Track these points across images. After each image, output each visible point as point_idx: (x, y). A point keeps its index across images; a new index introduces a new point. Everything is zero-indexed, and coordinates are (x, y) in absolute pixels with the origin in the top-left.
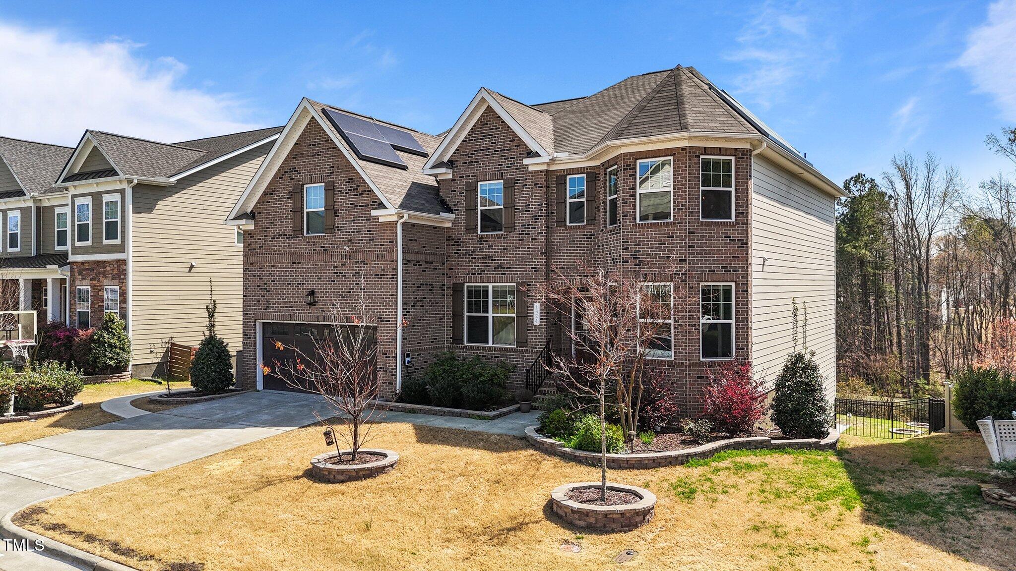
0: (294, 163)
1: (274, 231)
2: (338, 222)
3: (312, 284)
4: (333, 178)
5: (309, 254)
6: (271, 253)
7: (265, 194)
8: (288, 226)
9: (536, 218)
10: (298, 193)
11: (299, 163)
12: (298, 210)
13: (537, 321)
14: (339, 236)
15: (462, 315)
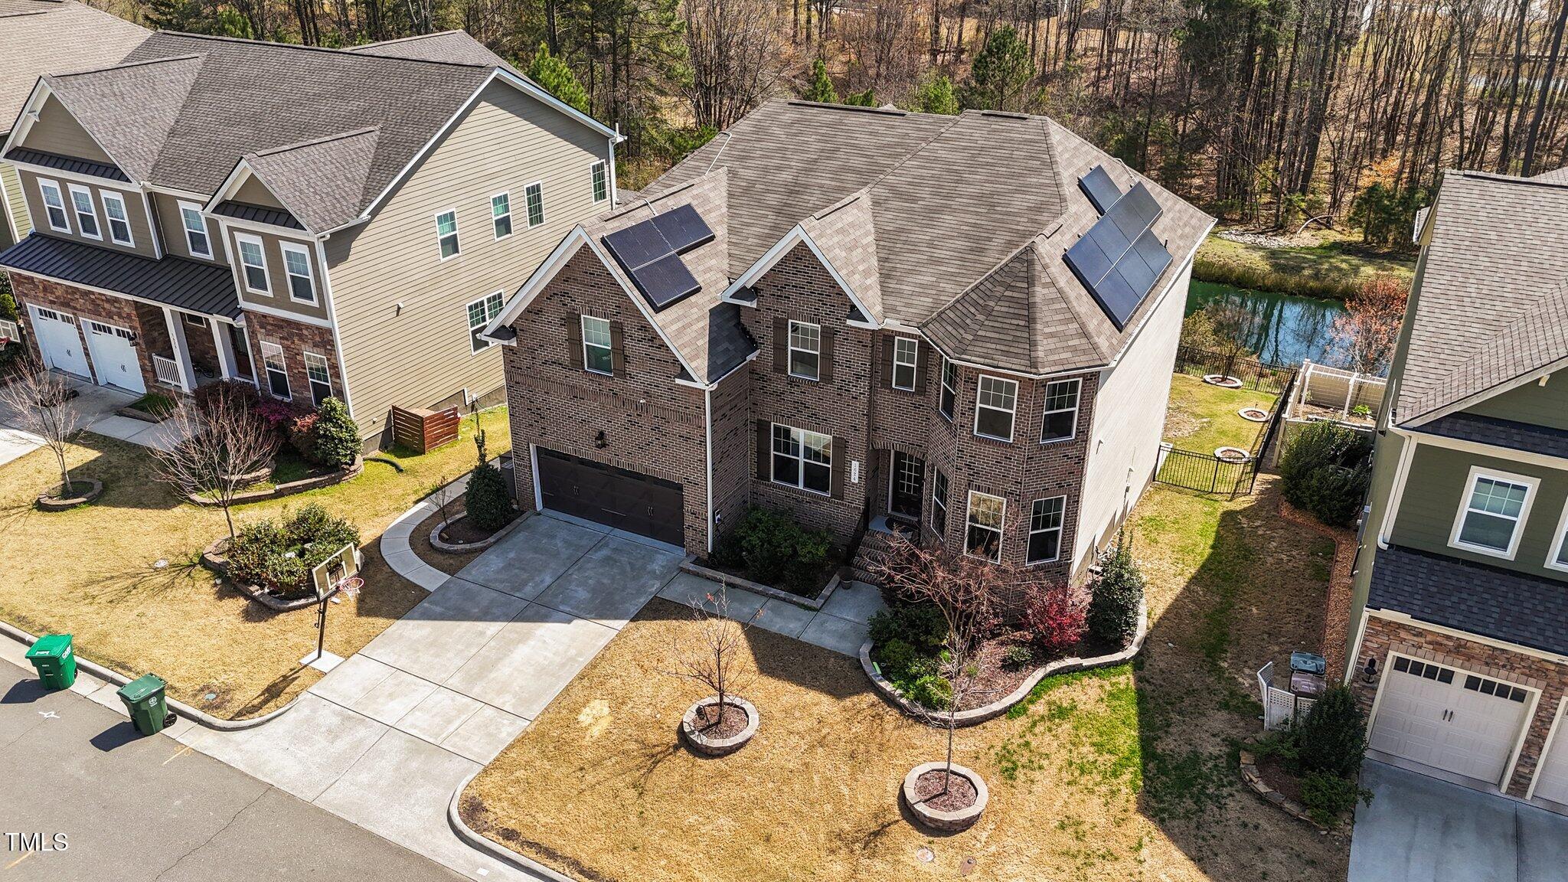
0: (566, 287)
1: (542, 354)
2: (629, 369)
3: (601, 424)
4: (620, 319)
5: (594, 392)
6: (542, 378)
7: (528, 311)
8: (565, 357)
9: (858, 377)
10: (572, 321)
11: (574, 289)
12: (575, 341)
13: (855, 478)
14: (631, 384)
15: (769, 454)
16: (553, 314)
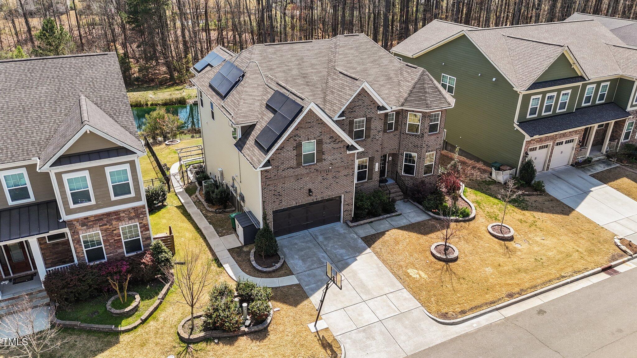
0: (297, 132)
1: (283, 167)
2: (324, 157)
3: (310, 186)
4: (321, 137)
5: (308, 173)
6: (282, 178)
8: (294, 163)
9: (379, 132)
10: (299, 146)
11: (300, 132)
12: (299, 155)
13: (377, 169)
14: (324, 163)
16: (290, 147)
